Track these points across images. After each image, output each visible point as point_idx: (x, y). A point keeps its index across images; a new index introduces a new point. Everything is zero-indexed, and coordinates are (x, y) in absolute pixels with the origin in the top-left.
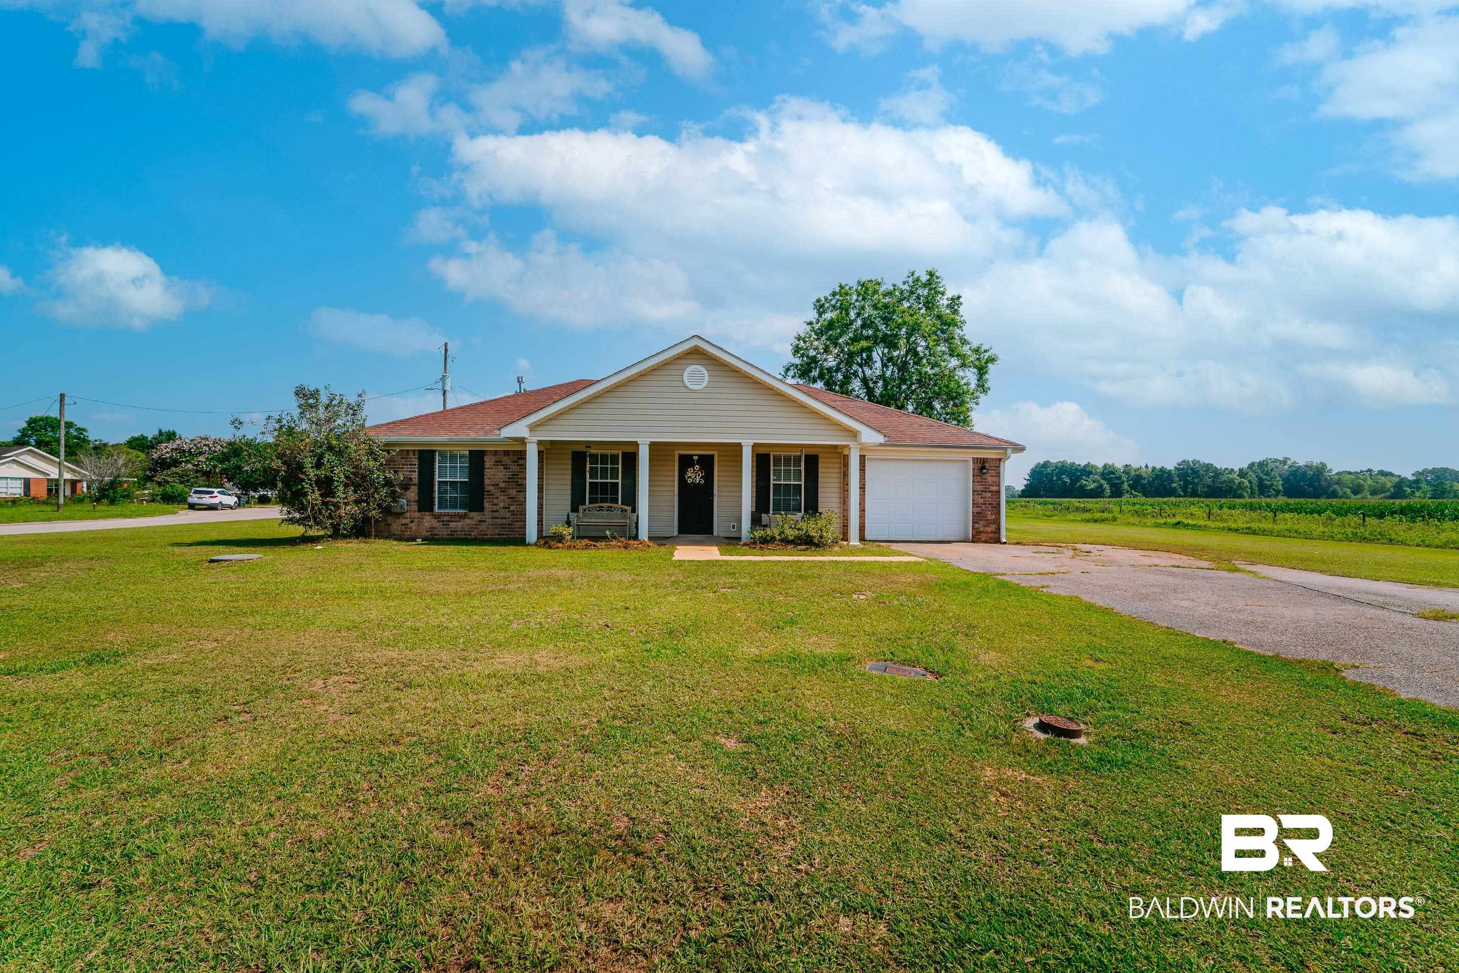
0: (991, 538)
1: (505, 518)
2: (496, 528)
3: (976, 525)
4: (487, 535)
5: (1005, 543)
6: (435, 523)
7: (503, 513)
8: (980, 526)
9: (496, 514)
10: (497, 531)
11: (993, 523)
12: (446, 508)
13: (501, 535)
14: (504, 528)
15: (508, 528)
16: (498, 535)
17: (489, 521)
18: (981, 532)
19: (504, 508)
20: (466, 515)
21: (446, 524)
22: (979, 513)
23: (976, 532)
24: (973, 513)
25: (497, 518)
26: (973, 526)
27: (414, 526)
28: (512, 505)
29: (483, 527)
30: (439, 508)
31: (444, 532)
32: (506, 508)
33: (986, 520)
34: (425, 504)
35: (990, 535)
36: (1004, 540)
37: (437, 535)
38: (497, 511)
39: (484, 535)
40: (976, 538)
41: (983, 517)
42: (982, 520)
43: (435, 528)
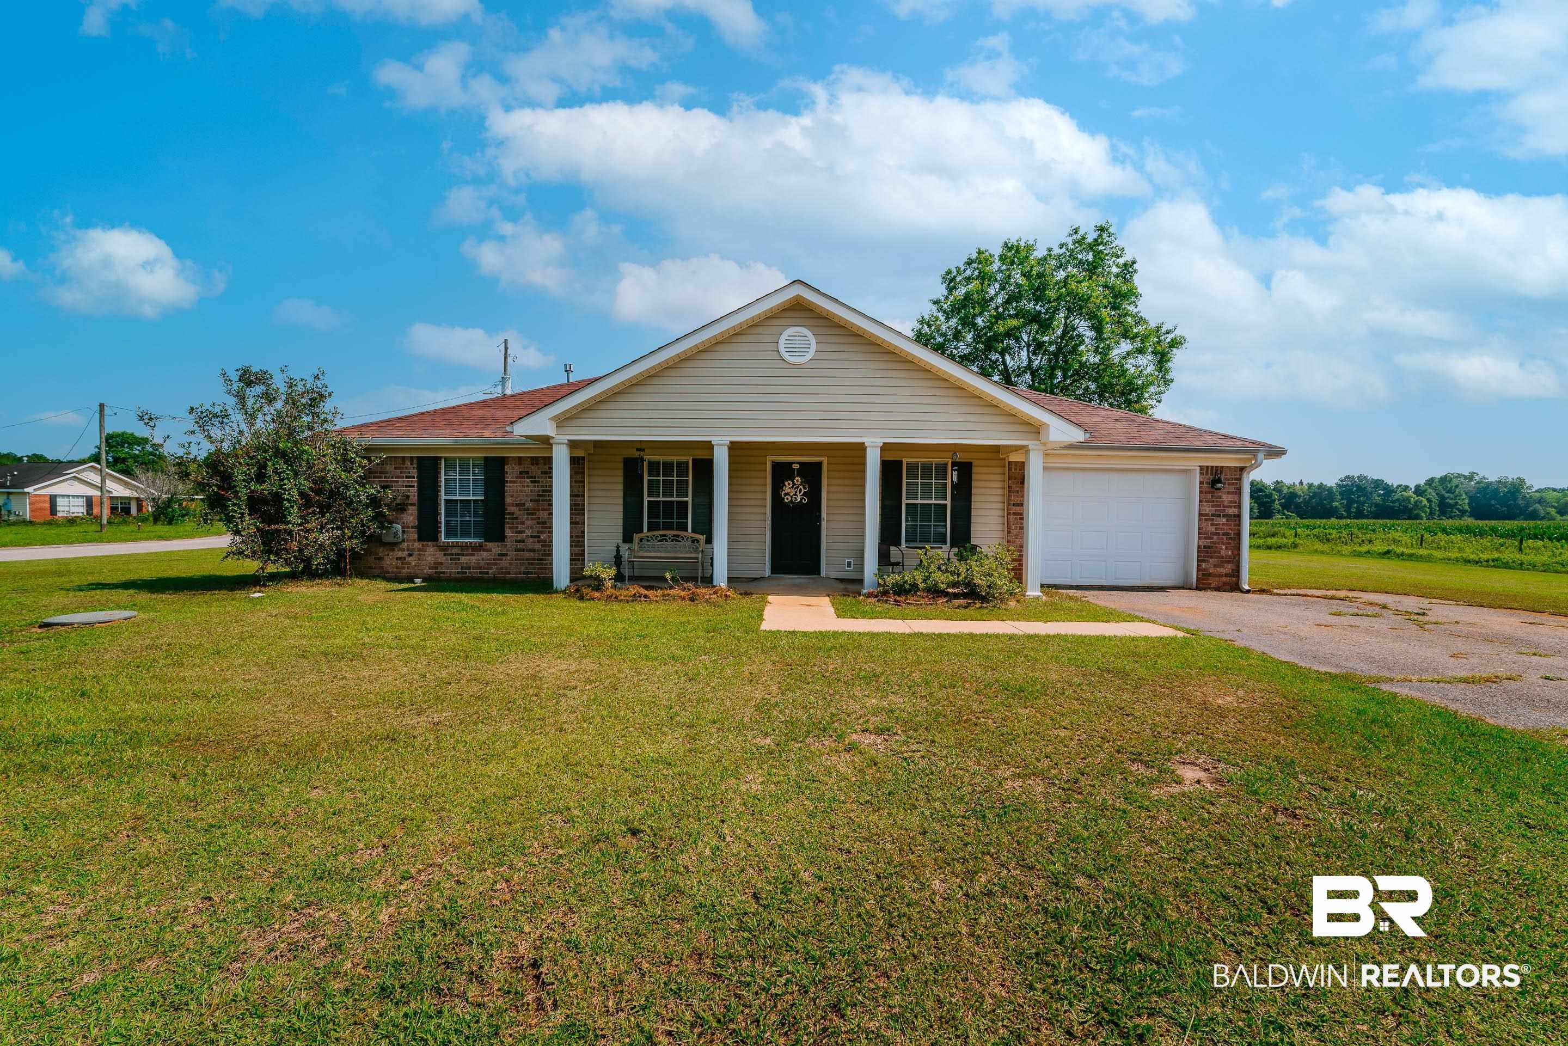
0: (1224, 584)
1: (534, 550)
2: (522, 564)
3: (1204, 565)
4: (509, 573)
5: (1248, 591)
6: (440, 557)
7: (530, 543)
8: (1209, 566)
9: (521, 546)
10: (523, 569)
11: (1229, 562)
12: (456, 535)
13: (528, 573)
14: (532, 564)
15: (538, 564)
16: (524, 573)
17: (512, 554)
18: (1210, 575)
19: (532, 537)
20: (481, 545)
21: (455, 558)
22: (1209, 547)
23: (1203, 575)
24: (1199, 547)
25: (523, 550)
26: (1198, 566)
27: (413, 561)
28: (542, 532)
29: (504, 563)
30: (447, 536)
31: (451, 569)
32: (535, 537)
33: (1219, 557)
34: (427, 531)
35: (1224, 579)
36: (1247, 587)
37: (444, 573)
38: (523, 541)
39: (506, 573)
40: (1203, 584)
41: (1215, 552)
42: (1212, 557)
43: (441, 564)
